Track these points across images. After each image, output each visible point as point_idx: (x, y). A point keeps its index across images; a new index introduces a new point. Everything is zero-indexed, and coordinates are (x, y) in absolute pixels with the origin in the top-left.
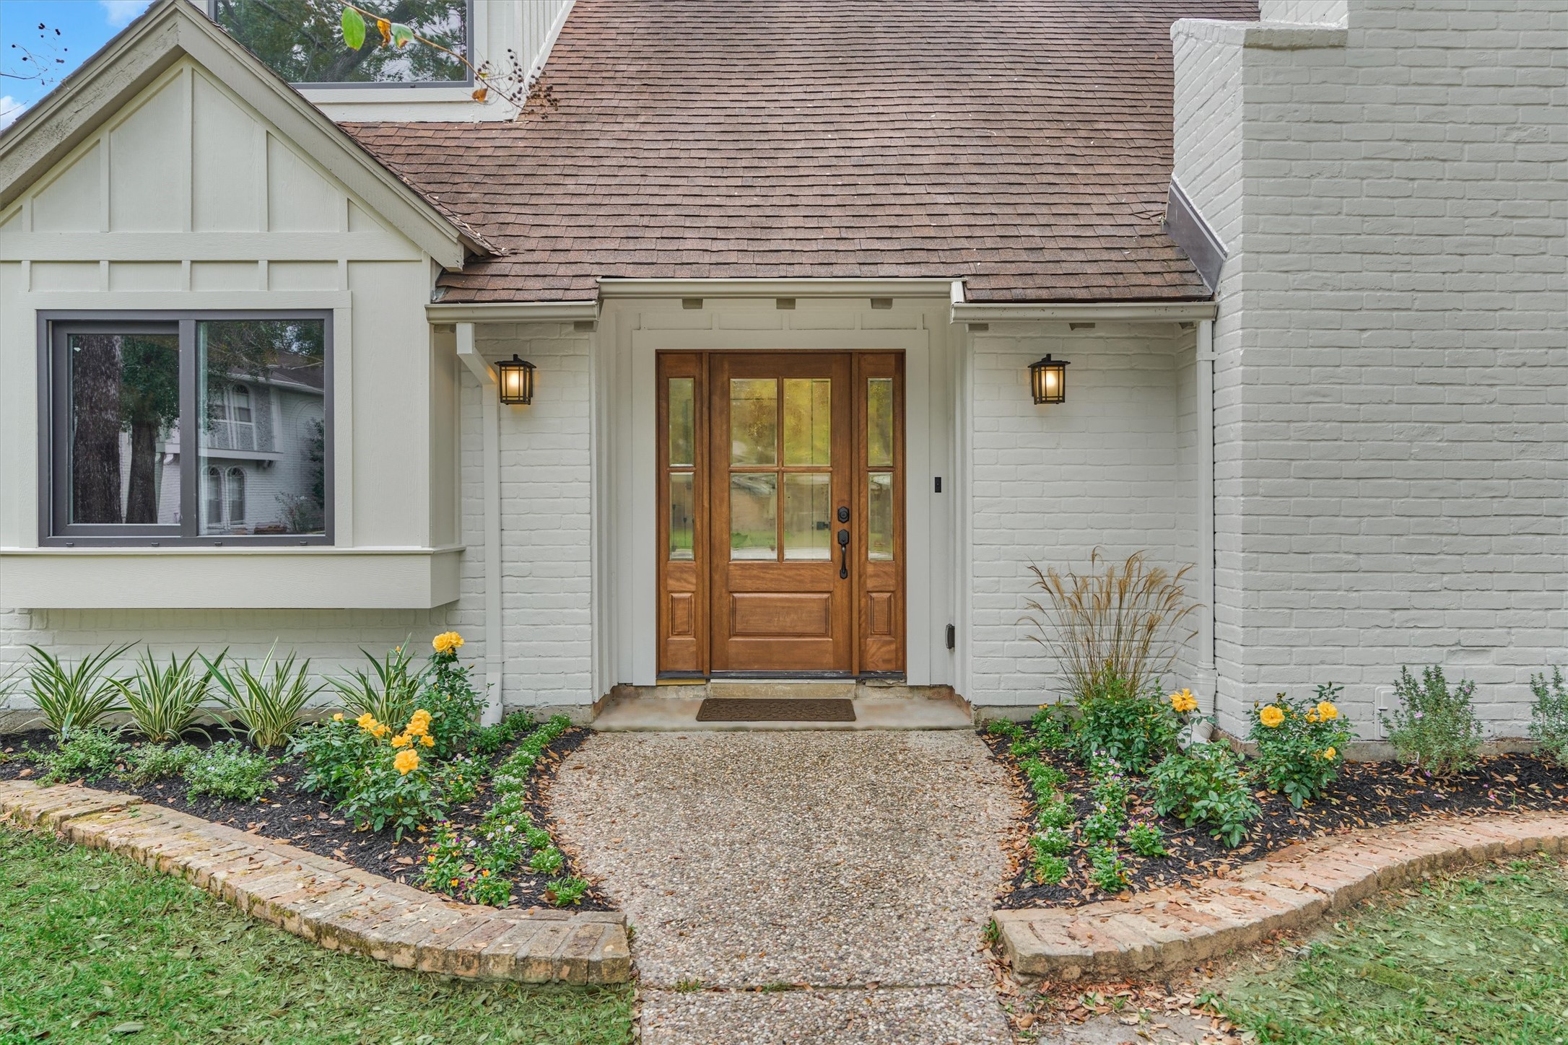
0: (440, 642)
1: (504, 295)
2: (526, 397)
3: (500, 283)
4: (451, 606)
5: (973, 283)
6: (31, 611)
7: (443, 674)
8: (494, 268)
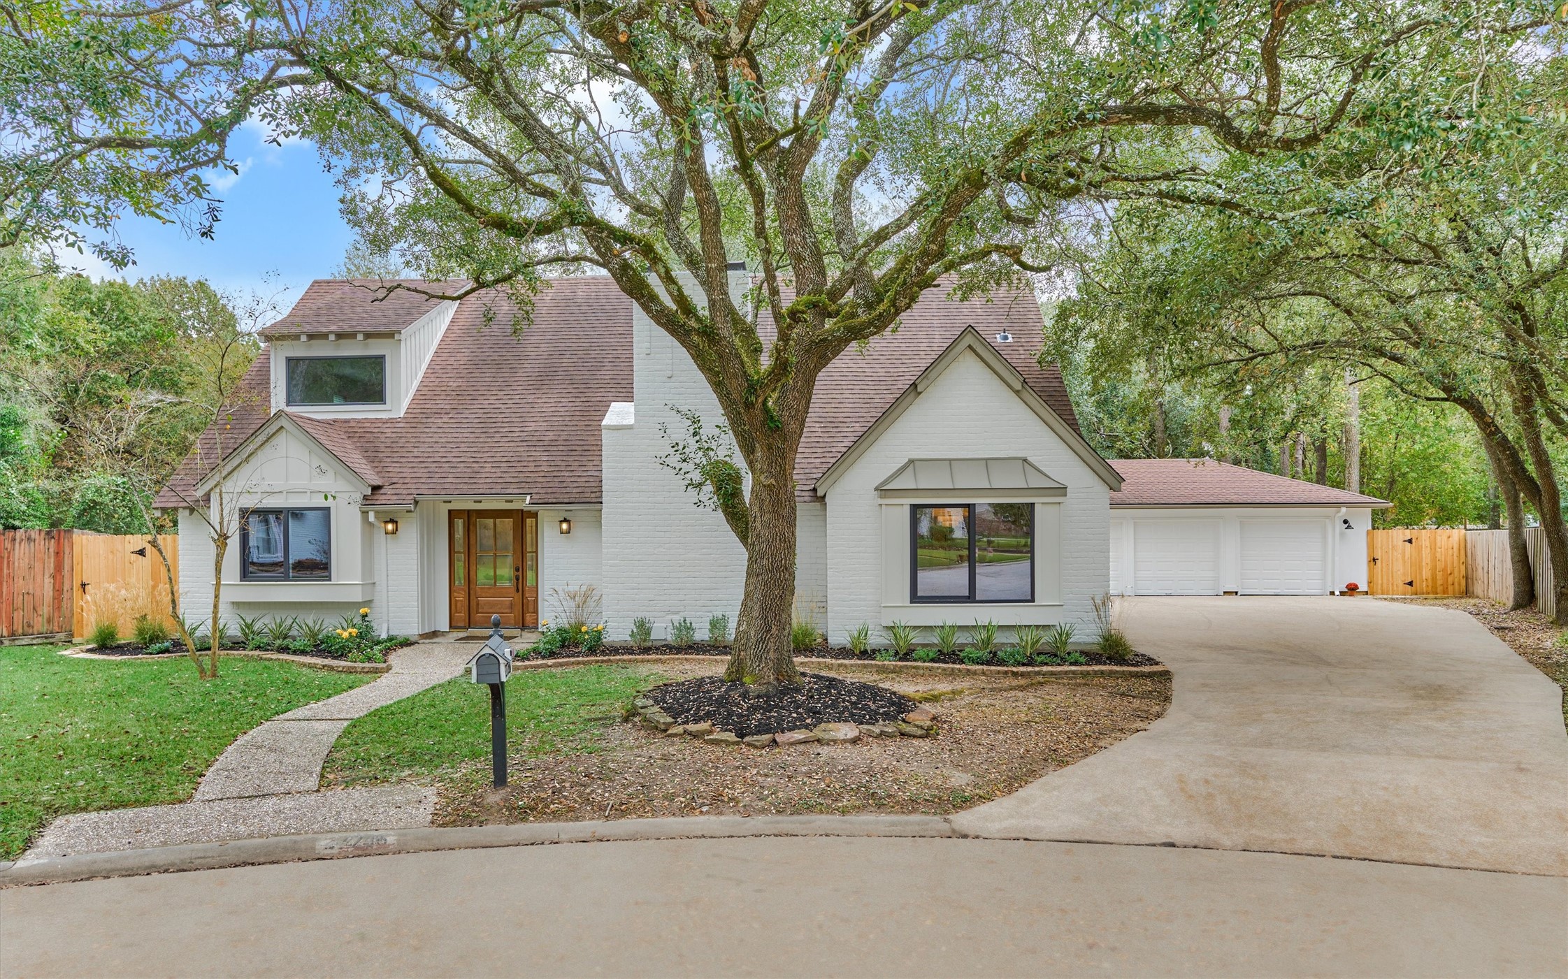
0: (362, 611)
1: (384, 502)
2: (394, 532)
3: (384, 497)
4: (371, 601)
5: (535, 496)
6: (233, 603)
7: (363, 620)
8: (382, 491)
